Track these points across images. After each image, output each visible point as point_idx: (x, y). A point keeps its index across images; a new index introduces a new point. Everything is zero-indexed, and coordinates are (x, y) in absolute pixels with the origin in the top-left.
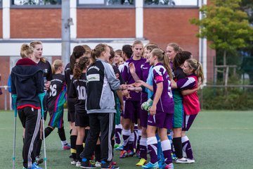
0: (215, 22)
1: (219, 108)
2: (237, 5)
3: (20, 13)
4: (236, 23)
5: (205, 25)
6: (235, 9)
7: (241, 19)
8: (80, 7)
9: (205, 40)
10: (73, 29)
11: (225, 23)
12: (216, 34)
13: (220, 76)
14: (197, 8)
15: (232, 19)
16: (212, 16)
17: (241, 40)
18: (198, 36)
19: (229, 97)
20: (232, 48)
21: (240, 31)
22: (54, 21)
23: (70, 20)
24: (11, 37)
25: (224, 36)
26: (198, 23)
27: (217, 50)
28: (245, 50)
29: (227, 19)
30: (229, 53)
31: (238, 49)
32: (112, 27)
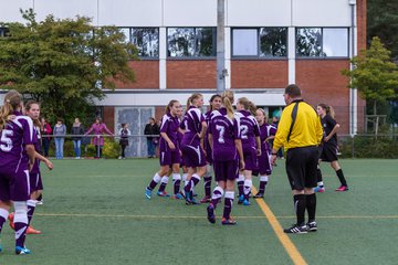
0: (365, 73)
1: (370, 156)
2: (387, 57)
3: (176, 64)
4: (386, 74)
5: (356, 76)
6: (385, 60)
7: (391, 70)
8: (234, 59)
9: (356, 91)
10: (228, 79)
11: (375, 74)
12: (367, 84)
13: (371, 126)
14: (347, 59)
15: (382, 70)
16: (362, 67)
17: (391, 91)
18: (349, 87)
19: (379, 145)
20: (382, 98)
21: (390, 82)
22: (209, 72)
23: (225, 71)
24: (168, 87)
25: (374, 87)
26: (349, 74)
27: (367, 100)
28: (394, 100)
29: (377, 70)
30: (379, 103)
31: (388, 99)
32: (265, 78)
